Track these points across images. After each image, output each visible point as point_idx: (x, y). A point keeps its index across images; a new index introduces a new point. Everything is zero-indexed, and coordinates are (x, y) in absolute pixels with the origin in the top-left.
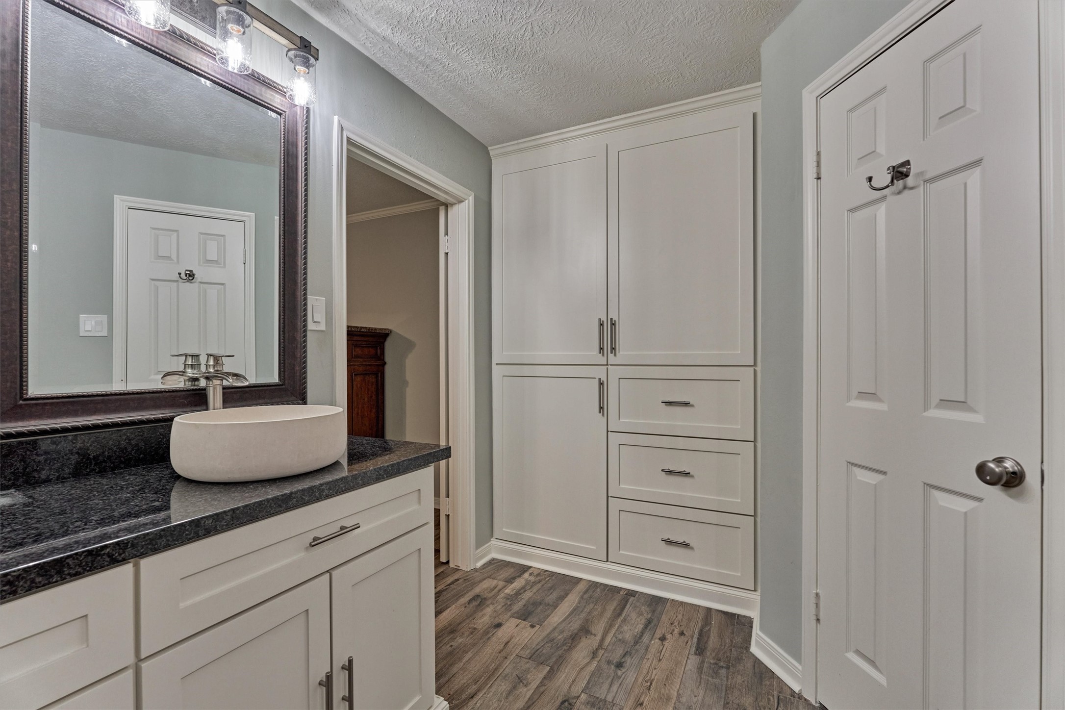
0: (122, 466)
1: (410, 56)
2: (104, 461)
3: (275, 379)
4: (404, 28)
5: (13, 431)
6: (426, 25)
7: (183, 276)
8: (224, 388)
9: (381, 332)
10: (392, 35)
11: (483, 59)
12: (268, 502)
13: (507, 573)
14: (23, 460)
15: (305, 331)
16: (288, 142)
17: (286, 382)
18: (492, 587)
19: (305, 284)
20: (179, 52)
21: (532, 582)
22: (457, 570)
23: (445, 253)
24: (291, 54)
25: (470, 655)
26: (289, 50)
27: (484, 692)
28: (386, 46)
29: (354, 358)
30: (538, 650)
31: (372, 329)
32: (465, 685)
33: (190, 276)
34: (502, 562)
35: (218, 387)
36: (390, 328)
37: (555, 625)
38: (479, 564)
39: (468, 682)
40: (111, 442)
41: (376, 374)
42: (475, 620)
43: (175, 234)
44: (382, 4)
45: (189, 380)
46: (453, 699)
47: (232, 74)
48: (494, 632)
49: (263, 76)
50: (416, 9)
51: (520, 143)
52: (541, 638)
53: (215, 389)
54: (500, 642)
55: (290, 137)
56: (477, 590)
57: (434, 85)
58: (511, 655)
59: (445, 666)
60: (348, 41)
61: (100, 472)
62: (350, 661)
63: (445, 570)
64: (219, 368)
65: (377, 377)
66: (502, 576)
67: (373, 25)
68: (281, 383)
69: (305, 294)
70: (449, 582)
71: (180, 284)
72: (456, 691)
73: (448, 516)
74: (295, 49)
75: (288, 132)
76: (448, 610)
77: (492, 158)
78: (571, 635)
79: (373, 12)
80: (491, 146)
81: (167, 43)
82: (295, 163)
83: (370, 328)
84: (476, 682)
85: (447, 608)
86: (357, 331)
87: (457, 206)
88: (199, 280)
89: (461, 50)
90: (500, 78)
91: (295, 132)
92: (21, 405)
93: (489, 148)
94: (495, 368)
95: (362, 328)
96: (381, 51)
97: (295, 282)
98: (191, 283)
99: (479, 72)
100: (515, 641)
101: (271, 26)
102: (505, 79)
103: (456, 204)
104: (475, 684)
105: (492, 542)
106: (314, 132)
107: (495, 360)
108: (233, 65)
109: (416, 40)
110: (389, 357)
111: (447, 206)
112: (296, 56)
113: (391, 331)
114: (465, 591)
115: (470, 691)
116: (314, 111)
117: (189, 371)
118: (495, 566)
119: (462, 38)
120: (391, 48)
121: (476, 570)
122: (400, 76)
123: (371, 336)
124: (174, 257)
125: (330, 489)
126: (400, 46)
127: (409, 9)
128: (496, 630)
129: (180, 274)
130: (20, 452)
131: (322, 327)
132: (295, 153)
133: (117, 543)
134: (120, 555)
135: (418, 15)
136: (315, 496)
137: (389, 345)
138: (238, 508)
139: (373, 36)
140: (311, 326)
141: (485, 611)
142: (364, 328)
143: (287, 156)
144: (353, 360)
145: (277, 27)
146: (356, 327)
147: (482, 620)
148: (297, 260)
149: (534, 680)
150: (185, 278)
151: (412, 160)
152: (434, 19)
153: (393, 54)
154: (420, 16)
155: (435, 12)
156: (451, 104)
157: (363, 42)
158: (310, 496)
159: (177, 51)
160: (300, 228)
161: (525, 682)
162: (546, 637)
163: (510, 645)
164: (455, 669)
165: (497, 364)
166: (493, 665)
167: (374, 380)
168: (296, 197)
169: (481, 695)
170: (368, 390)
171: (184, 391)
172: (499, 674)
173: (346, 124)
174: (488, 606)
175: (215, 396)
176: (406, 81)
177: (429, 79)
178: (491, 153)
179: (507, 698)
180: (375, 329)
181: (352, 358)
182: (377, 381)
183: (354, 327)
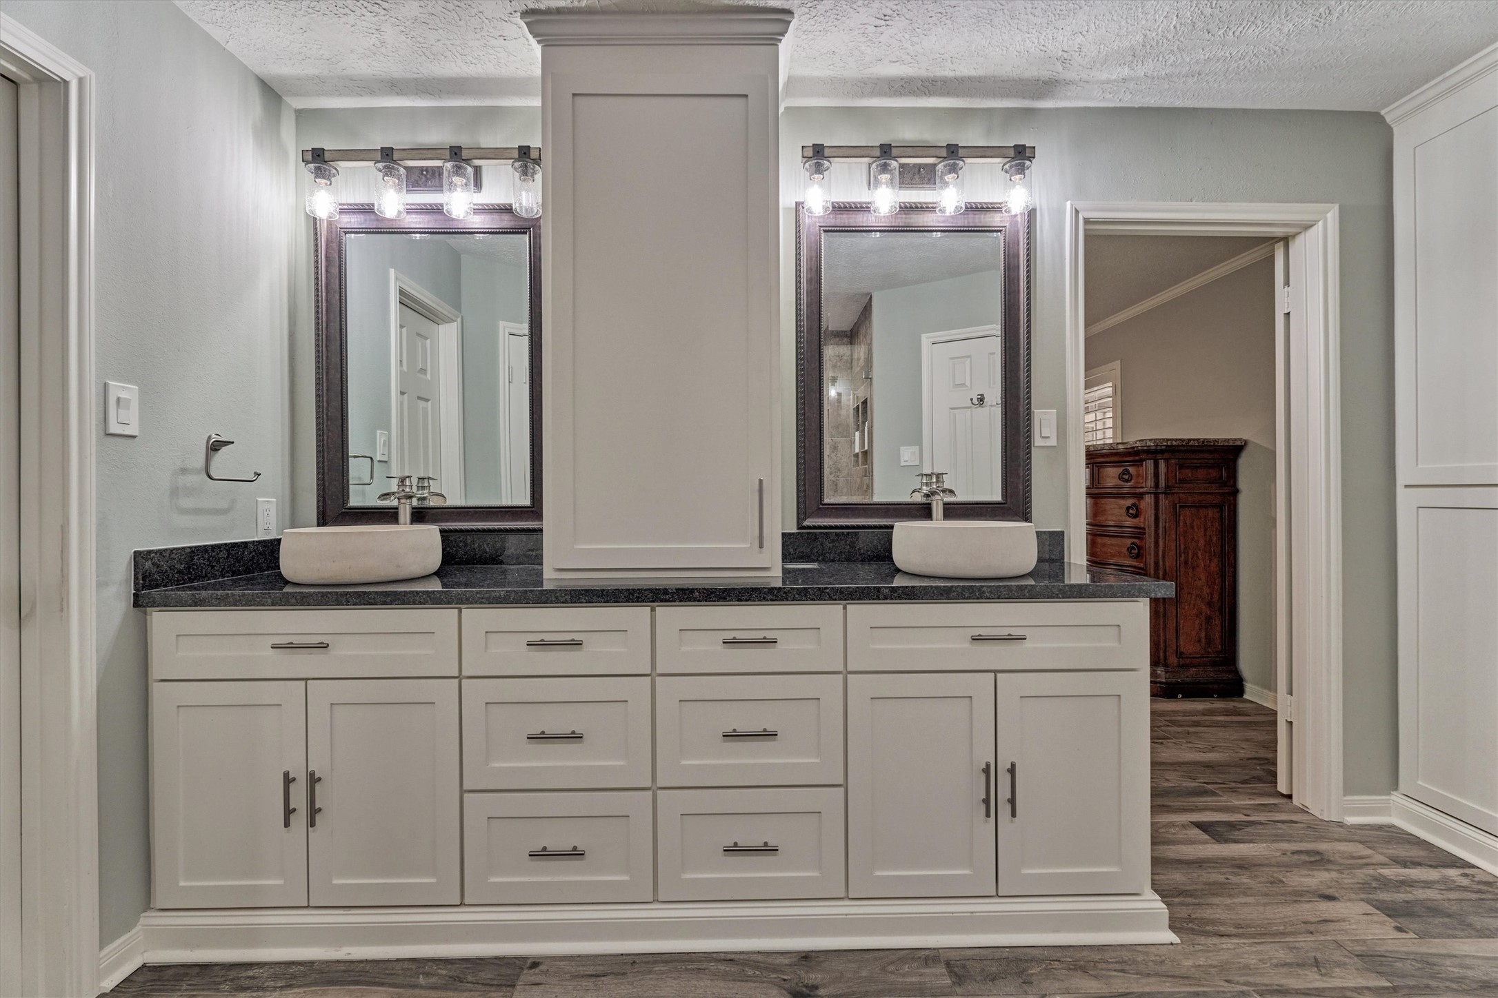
0: (875, 559)
1: (1169, 76)
2: (864, 554)
3: (998, 497)
4: (1144, 57)
5: (816, 524)
6: (1170, 37)
7: (975, 401)
8: (944, 504)
9: (1227, 444)
10: (1133, 72)
11: (1286, 17)
12: (932, 589)
13: (1403, 852)
14: (822, 545)
15: (1029, 448)
16: (1008, 255)
17: (1009, 500)
18: (1355, 854)
19: (1029, 398)
20: (913, 221)
21: (1457, 884)
22: (1303, 811)
23: (1285, 314)
24: (1007, 166)
25: (1250, 900)
26: (1004, 165)
27: (1242, 941)
28: (1132, 85)
29: (1179, 483)
30: (1385, 957)
31: (1209, 441)
32: (1219, 921)
33: (981, 400)
34: (1411, 837)
35: (939, 501)
36: (1244, 436)
37: (1457, 953)
38: (1351, 820)
39: (1227, 921)
40: (868, 540)
41: (1220, 507)
42: (1288, 874)
43: (969, 360)
44: (1105, 53)
45: (924, 496)
46: (1192, 922)
47: (952, 217)
48: (1313, 900)
49: (985, 203)
50: (1148, 32)
51: (1448, 77)
52: (1405, 949)
53: (937, 503)
54: (1315, 914)
55: (1011, 249)
56: (1322, 846)
57: (1223, 86)
58: (1323, 935)
59: (1203, 890)
60: (1085, 105)
61: (862, 561)
62: (1013, 765)
63: (1279, 804)
64: (940, 484)
65: (1221, 511)
66: (1391, 851)
67: (1105, 76)
68: (1003, 502)
69: (1029, 409)
70: (1277, 819)
71: (974, 410)
72: (1202, 919)
73: (1291, 723)
74: (1008, 162)
75: (1009, 246)
76: (1251, 845)
77: (1392, 126)
78: (1486, 982)
79: (1098, 65)
80: (1383, 109)
81: (902, 218)
82: (1017, 274)
83: (1205, 439)
84: (1239, 926)
85: (1251, 842)
86: (1182, 445)
87: (1302, 236)
88: (990, 404)
89: (1241, 29)
90: (1335, 20)
91: (1016, 242)
92: (821, 508)
93: (1383, 112)
94: (1401, 492)
95: (1190, 440)
96: (1128, 93)
97: (1017, 397)
98: (982, 407)
99: (1289, 35)
100: (1345, 926)
101: (980, 154)
102: (1346, 15)
103: (1300, 233)
104: (1236, 927)
105: (1393, 798)
106: (1041, 231)
107: (1402, 478)
108: (950, 210)
109: (1167, 58)
110: (1243, 482)
111: (1286, 240)
112: (1011, 167)
113: (1246, 442)
114: (1299, 839)
115: (1222, 929)
116: (1041, 209)
117: (924, 488)
118: (1389, 836)
119: (1233, 17)
120: (1139, 83)
121: (1341, 825)
122: (1167, 102)
123: (1210, 452)
124: (968, 383)
125: (991, 592)
126: (1149, 75)
127: (1139, 38)
128: (1318, 899)
129: (972, 400)
130: (820, 539)
131: (1053, 442)
132: (1016, 264)
133: (833, 588)
134: (834, 596)
135: (1154, 34)
136: (975, 595)
137: (1243, 462)
138: (907, 587)
139: (1110, 85)
140: (1037, 441)
141: (1315, 873)
142: (1194, 440)
143: (1008, 271)
144: (1177, 485)
145: (989, 152)
146: (1180, 440)
147: (1302, 880)
148: (1020, 375)
149: (1343, 978)
150: (977, 403)
151: (1194, 205)
152: (1178, 26)
153: (1144, 87)
154: (1157, 34)
155: (1175, 18)
156: (1266, 93)
157: (1101, 98)
158: (970, 594)
159: (909, 221)
160: (1022, 340)
161: (1323, 971)
162: (1420, 954)
163: (1332, 926)
164: (1216, 900)
165: (1406, 486)
166: (1283, 928)
167: (1217, 515)
168: (1019, 309)
169: (1238, 942)
170: (1206, 530)
171: (919, 504)
172: (1282, 940)
173: (1080, 205)
174: (1327, 870)
175: (937, 510)
176: (1178, 103)
177: (1211, 84)
178: (1388, 119)
179: (1276, 966)
180: (1215, 441)
181: (1176, 483)
182: (1221, 518)
183: (1176, 440)
